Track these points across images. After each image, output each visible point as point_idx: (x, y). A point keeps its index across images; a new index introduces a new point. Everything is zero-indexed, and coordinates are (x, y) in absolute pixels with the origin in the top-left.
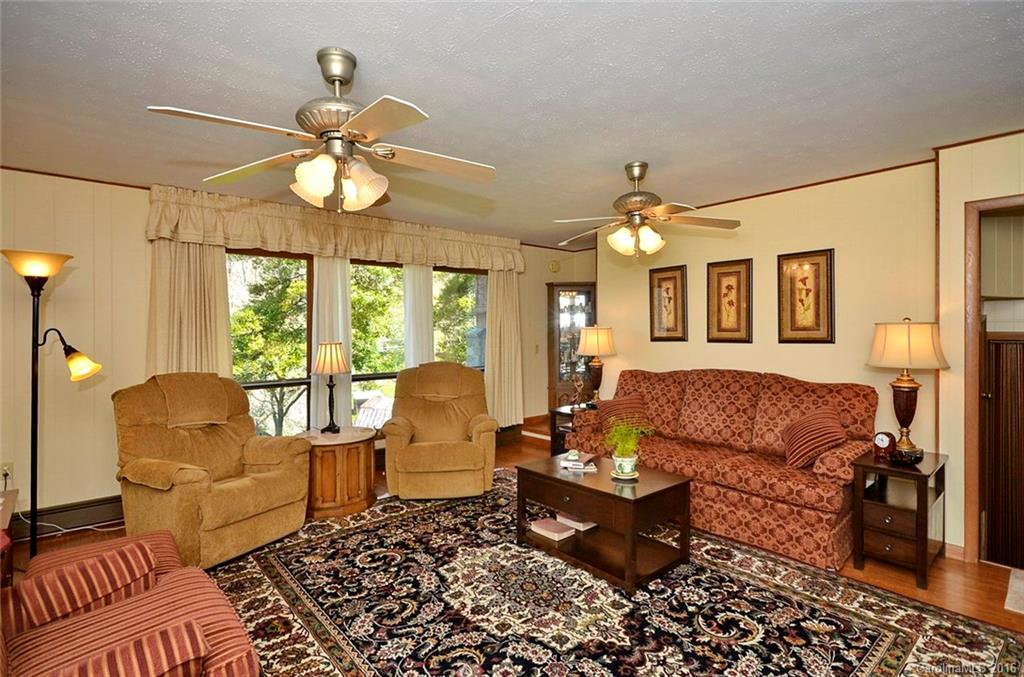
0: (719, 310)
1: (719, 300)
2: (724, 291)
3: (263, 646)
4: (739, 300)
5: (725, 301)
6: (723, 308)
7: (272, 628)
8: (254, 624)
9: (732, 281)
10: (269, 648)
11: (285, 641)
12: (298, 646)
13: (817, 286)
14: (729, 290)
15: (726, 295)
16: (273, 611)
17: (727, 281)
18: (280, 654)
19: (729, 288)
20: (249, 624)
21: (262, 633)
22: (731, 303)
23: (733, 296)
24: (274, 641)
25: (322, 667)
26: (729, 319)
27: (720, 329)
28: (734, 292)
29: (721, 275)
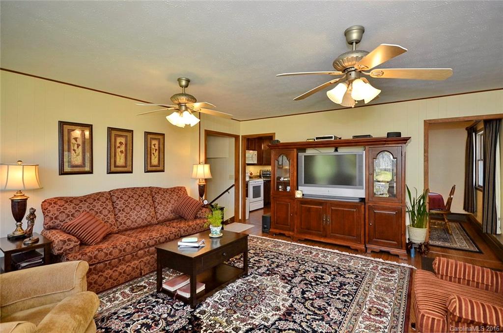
0: (115, 156)
1: (115, 150)
2: (118, 145)
3: (387, 309)
4: (126, 150)
5: (118, 150)
6: (117, 154)
7: (377, 312)
8: (382, 319)
9: (123, 140)
10: (386, 307)
11: (377, 305)
12: (375, 300)
13: (159, 147)
14: (121, 144)
15: (119, 147)
16: (369, 319)
17: (119, 140)
18: (383, 302)
19: (121, 143)
20: (384, 321)
21: (382, 314)
22: (121, 152)
23: (123, 148)
24: (382, 308)
25: (375, 291)
26: (121, 160)
27: (115, 166)
28: (124, 146)
29: (116, 136)
